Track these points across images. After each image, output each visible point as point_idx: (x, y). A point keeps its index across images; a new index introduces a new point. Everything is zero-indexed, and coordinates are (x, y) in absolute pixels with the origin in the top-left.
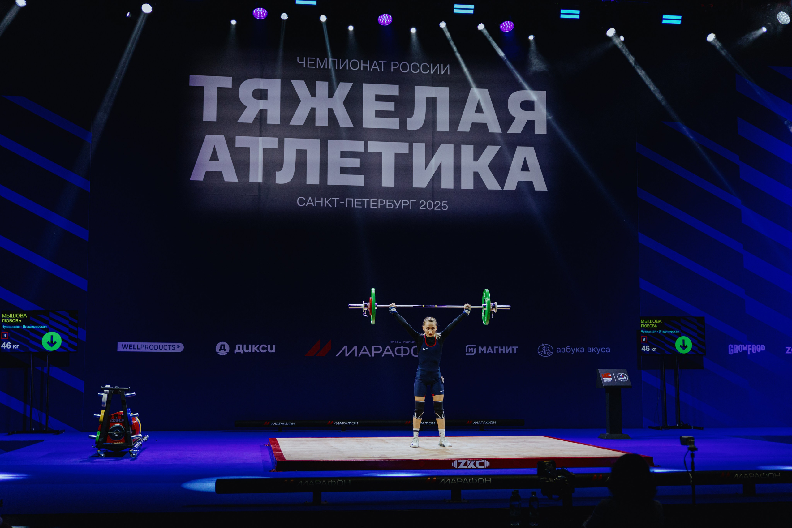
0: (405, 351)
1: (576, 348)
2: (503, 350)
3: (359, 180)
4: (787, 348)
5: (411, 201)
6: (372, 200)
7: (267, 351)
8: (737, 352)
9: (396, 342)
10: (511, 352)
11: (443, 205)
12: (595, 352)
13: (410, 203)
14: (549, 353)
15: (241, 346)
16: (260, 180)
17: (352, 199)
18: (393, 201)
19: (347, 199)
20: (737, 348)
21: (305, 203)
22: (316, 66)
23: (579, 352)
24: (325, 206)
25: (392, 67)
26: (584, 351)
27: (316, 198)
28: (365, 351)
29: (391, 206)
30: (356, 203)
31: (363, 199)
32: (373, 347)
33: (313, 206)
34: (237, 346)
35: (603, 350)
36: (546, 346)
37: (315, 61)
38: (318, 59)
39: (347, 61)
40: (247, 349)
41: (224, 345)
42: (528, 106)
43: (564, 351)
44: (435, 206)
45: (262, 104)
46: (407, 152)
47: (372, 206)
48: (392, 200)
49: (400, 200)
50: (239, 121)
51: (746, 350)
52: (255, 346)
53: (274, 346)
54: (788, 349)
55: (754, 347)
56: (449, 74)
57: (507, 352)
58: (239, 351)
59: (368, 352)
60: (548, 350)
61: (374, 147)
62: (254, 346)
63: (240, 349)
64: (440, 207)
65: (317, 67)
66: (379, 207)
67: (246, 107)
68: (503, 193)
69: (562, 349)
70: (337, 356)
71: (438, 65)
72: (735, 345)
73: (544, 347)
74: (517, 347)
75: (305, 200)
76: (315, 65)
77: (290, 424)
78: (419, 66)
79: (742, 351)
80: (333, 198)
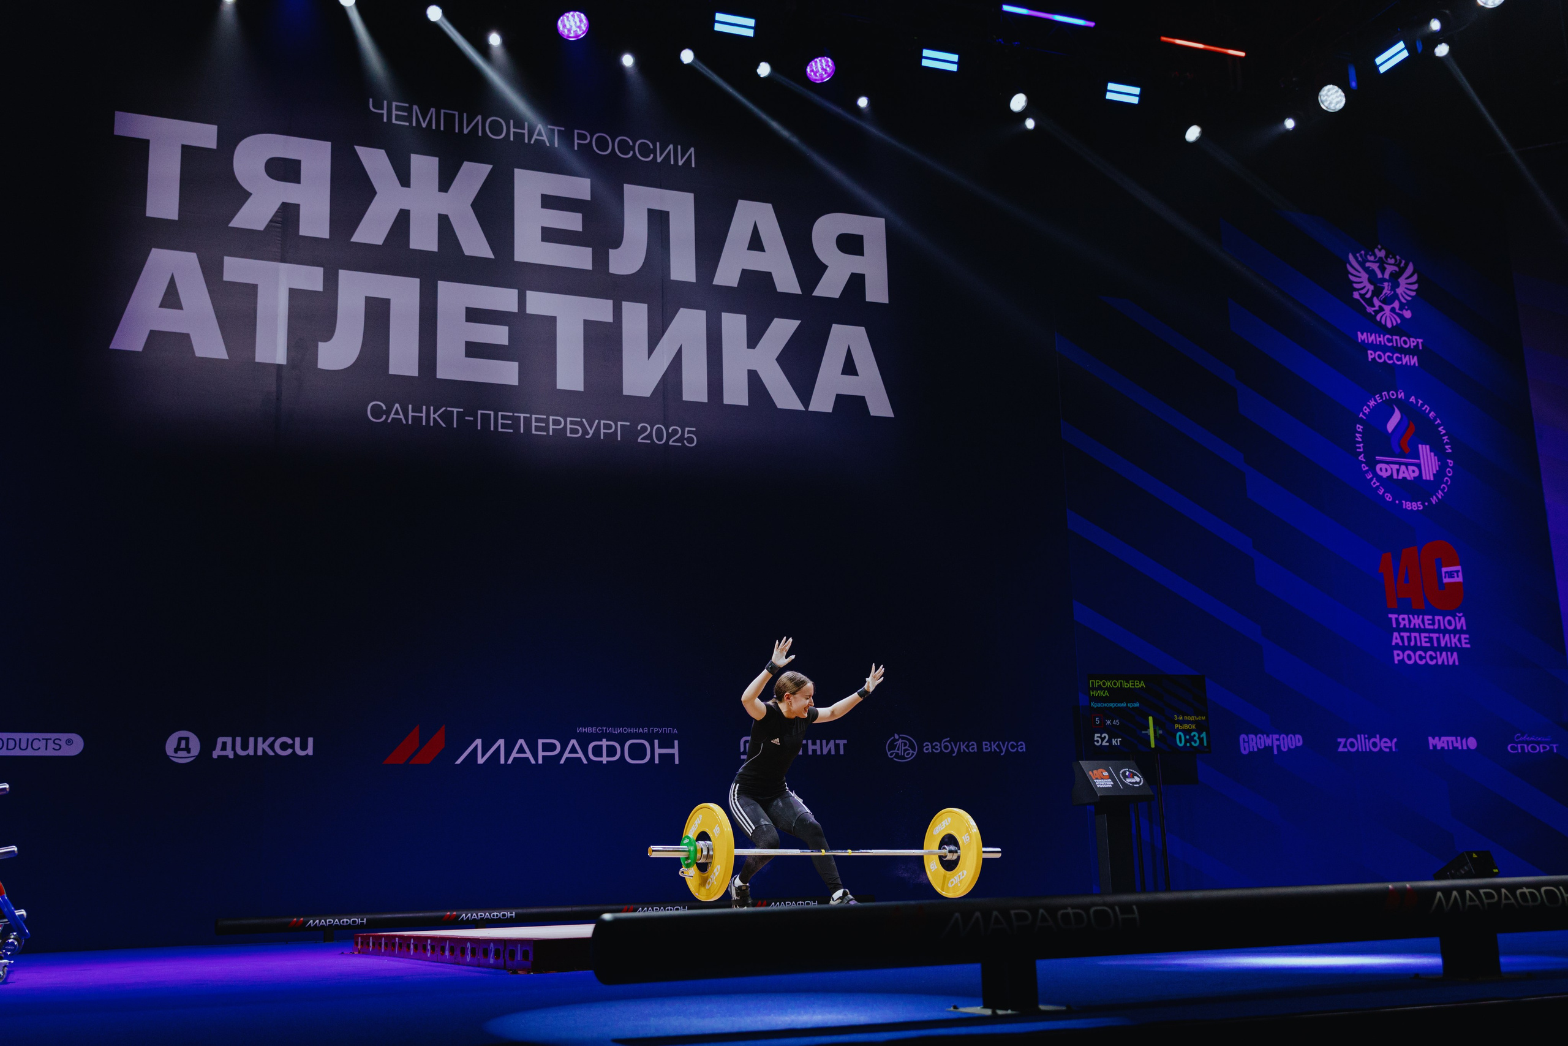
0: (611, 751)
1: (962, 743)
2: (818, 747)
3: (507, 373)
4: (1339, 740)
5: (619, 423)
6: (535, 418)
7: (294, 752)
8: (1256, 750)
9: (589, 730)
10: (833, 752)
11: (688, 435)
12: (998, 750)
13: (617, 427)
14: (908, 754)
15: (229, 740)
16: (280, 357)
17: (492, 413)
18: (582, 421)
19: (480, 412)
20: (1255, 740)
21: (384, 417)
22: (411, 122)
23: (967, 751)
24: (432, 424)
25: (576, 141)
26: (976, 750)
27: (410, 406)
28: (521, 750)
29: (576, 431)
30: (500, 421)
31: (515, 414)
32: (540, 742)
33: (404, 422)
34: (220, 740)
35: (1013, 747)
36: (903, 738)
37: (409, 110)
38: (415, 107)
39: (479, 117)
40: (245, 747)
41: (187, 739)
42: (851, 244)
43: (937, 749)
44: (669, 436)
45: (287, 192)
46: (609, 318)
47: (535, 431)
48: (579, 420)
49: (597, 421)
50: (231, 225)
51: (1270, 745)
52: (264, 742)
53: (311, 740)
54: (1340, 743)
55: (1284, 739)
56: (693, 166)
57: (825, 752)
58: (224, 753)
59: (528, 755)
60: (907, 747)
61: (539, 303)
62: (260, 739)
63: (226, 747)
64: (681, 439)
65: (414, 124)
66: (551, 434)
67: (250, 194)
68: (807, 417)
69: (934, 744)
70: (458, 762)
71: (671, 147)
72: (1252, 736)
73: (898, 740)
74: (845, 742)
75: (384, 408)
76: (409, 119)
77: (354, 922)
78: (631, 144)
79: (1263, 747)
80: (448, 409)
